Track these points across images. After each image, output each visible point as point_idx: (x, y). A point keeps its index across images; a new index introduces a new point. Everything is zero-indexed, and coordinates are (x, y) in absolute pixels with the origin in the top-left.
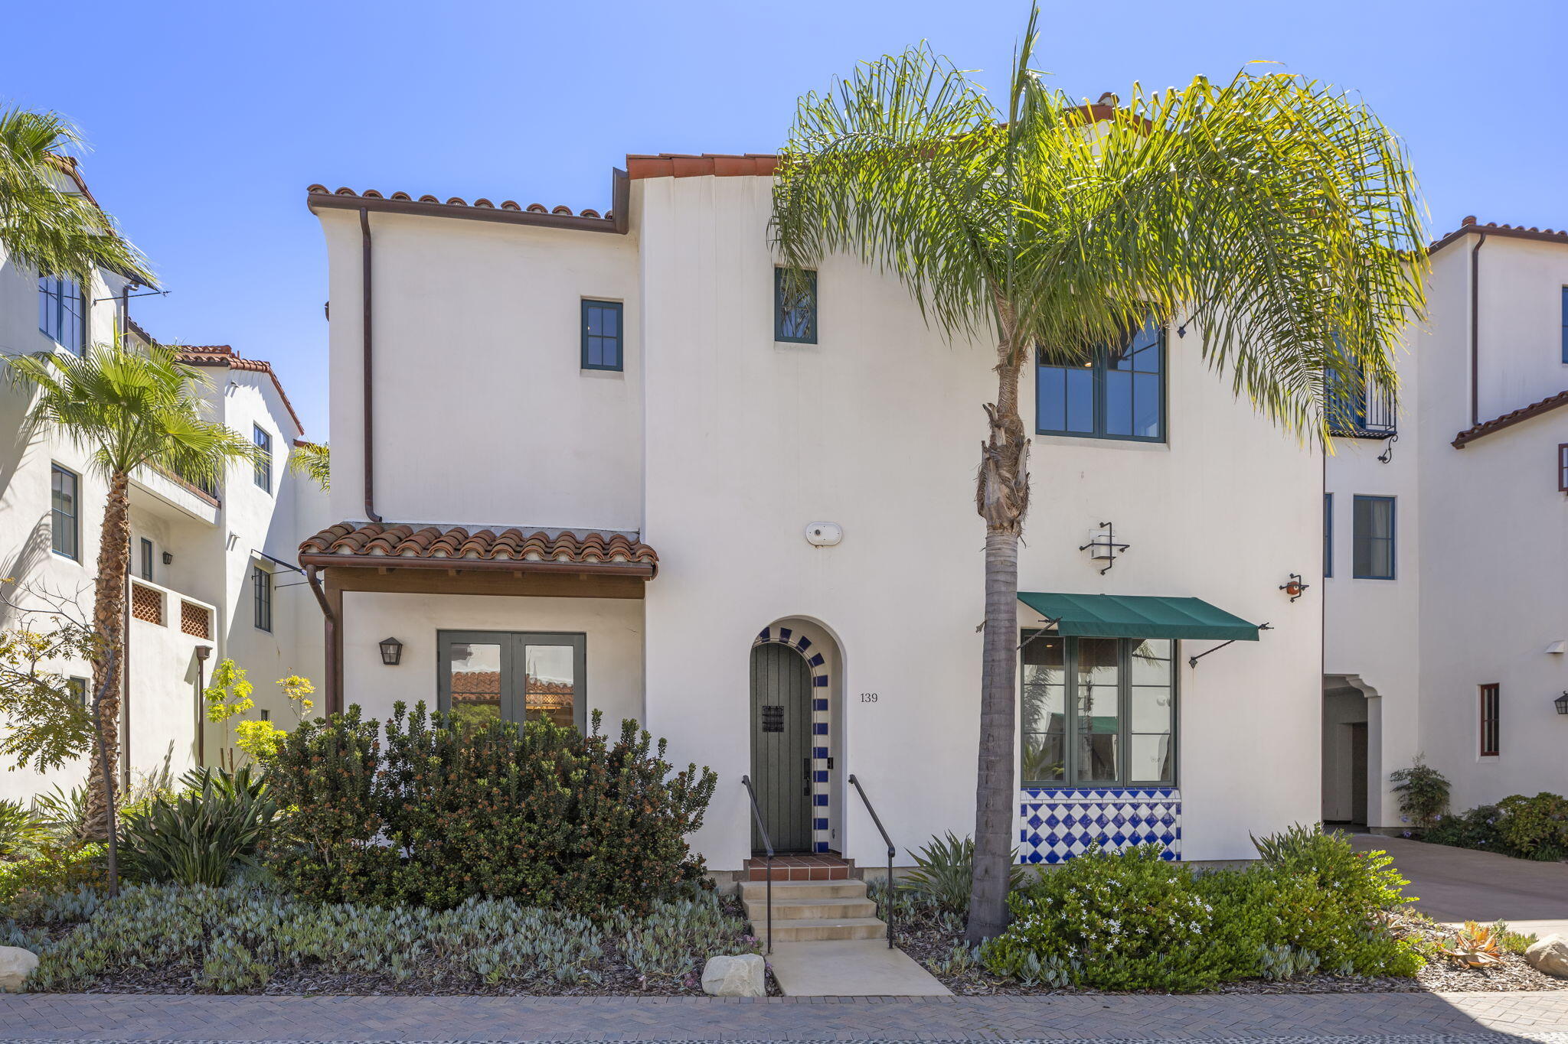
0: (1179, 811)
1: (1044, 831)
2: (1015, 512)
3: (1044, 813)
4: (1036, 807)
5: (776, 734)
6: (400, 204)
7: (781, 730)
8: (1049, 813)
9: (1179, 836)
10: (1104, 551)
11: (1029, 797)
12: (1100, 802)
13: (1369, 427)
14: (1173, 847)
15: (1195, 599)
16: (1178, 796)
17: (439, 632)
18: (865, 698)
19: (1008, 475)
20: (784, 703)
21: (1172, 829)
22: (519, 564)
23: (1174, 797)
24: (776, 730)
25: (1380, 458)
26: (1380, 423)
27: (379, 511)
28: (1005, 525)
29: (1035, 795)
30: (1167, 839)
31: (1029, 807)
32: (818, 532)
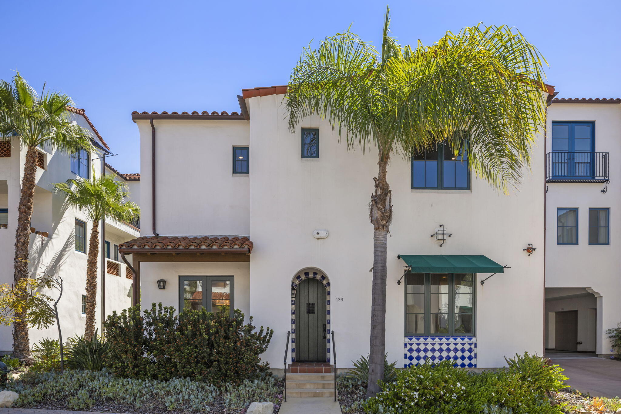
0: (476, 347)
1: (415, 354)
2: (385, 222)
3: (415, 347)
4: (411, 344)
5: (312, 314)
6: (165, 116)
7: (314, 313)
8: (417, 347)
9: (476, 357)
10: (440, 237)
11: (408, 340)
12: (440, 342)
13: (596, 178)
14: (473, 362)
15: (483, 256)
16: (475, 340)
17: (179, 276)
18: (338, 300)
19: (381, 207)
20: (315, 302)
21: (473, 354)
22: (199, 250)
23: (473, 340)
24: (312, 313)
25: (602, 191)
26: (601, 175)
27: (157, 232)
28: (380, 227)
29: (411, 339)
30: (470, 358)
31: (408, 344)
32: (318, 233)
